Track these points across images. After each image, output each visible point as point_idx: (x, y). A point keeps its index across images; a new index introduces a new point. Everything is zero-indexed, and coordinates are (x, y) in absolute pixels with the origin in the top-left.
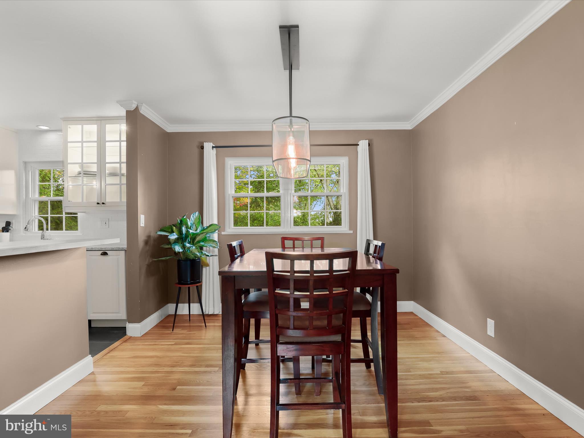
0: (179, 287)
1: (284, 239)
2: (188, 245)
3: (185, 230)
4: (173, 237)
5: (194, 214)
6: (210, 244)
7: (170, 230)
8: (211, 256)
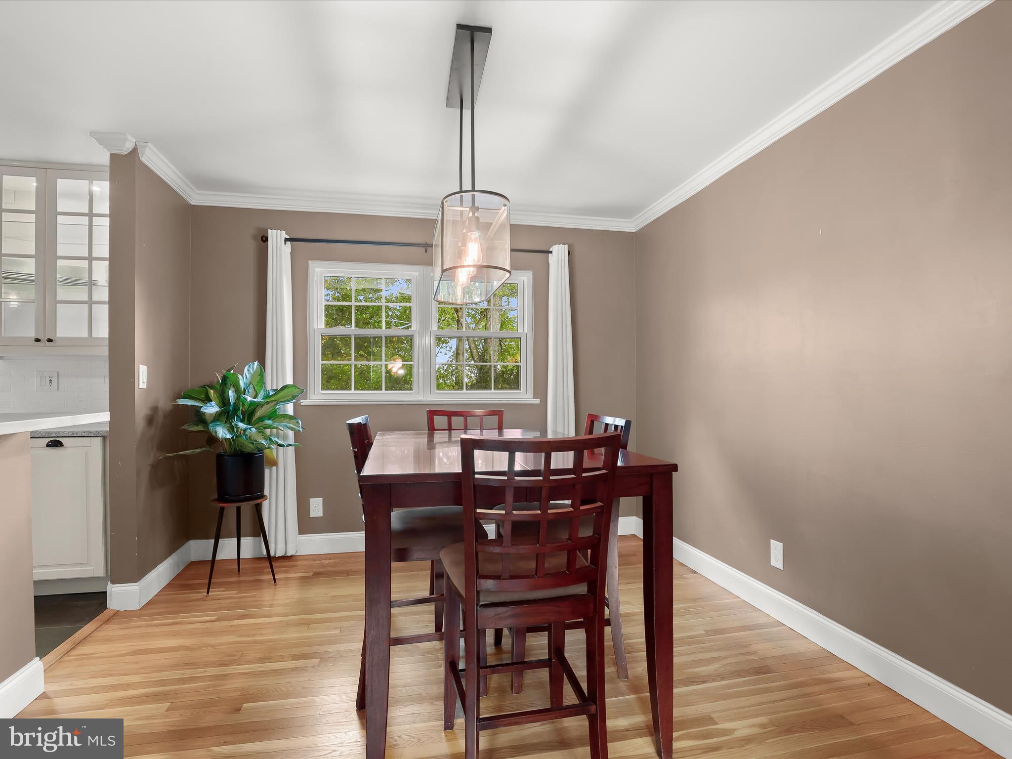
0: (221, 507)
1: (432, 414)
2: (242, 425)
3: (234, 397)
4: (211, 409)
5: (249, 366)
6: (284, 424)
7: (202, 396)
8: (287, 446)
